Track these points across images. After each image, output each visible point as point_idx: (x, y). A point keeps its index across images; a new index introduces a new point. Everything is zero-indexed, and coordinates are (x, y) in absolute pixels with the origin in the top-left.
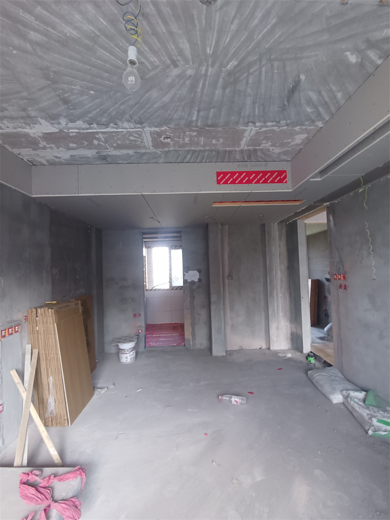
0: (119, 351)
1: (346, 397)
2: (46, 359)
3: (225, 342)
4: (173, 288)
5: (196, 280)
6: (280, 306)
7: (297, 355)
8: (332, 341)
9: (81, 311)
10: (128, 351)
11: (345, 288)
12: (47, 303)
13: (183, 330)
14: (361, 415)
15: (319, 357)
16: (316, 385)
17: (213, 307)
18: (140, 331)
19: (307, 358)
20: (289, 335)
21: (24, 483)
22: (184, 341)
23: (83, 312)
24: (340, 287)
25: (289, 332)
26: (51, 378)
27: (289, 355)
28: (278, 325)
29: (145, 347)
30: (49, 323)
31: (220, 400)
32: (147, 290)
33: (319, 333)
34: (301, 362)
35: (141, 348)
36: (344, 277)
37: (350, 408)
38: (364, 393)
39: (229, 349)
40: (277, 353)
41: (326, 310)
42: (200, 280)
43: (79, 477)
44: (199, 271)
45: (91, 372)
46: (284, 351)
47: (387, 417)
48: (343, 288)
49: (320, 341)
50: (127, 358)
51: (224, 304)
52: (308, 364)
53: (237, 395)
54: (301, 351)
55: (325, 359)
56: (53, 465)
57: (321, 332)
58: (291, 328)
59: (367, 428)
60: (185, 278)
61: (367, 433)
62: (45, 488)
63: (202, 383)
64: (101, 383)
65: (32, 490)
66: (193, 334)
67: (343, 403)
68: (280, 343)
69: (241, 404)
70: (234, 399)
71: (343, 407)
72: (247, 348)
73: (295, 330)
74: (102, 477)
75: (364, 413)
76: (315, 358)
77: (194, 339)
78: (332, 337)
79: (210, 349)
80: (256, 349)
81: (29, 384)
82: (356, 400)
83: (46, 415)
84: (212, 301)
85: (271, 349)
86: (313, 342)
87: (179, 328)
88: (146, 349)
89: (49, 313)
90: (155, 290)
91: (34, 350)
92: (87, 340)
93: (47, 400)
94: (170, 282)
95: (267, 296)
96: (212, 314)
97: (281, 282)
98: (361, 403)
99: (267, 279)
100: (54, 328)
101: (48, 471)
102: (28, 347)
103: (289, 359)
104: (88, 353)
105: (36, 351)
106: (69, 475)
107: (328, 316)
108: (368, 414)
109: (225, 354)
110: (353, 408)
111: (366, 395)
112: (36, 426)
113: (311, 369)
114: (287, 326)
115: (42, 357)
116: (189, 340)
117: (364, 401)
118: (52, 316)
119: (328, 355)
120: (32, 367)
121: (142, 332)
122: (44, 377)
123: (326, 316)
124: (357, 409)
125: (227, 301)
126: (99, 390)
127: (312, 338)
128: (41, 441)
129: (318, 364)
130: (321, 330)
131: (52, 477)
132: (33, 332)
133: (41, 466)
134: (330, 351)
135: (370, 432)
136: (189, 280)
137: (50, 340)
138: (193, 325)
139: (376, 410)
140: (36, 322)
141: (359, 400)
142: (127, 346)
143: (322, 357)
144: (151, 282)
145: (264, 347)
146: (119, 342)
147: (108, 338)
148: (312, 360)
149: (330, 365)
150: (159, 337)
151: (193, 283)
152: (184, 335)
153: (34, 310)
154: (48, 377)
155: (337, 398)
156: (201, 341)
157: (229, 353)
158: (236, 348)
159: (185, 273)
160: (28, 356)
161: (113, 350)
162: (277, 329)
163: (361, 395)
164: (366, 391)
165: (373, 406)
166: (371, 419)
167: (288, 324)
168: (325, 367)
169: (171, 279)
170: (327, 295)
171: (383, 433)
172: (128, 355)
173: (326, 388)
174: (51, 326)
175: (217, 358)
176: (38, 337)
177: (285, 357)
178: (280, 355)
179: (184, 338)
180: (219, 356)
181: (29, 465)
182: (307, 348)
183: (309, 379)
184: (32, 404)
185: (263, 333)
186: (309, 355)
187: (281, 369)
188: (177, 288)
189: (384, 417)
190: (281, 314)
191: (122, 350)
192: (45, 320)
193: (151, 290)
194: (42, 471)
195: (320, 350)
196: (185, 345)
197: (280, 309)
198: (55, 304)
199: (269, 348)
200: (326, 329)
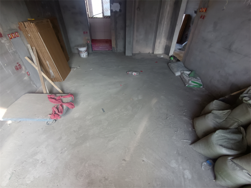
0: (79, 52)
1: (182, 74)
2: (41, 53)
3: (132, 49)
4: (105, 17)
5: (118, 10)
6: (164, 29)
7: (166, 57)
8: (184, 51)
9: (52, 27)
10: (83, 52)
11: (203, 18)
12: (28, 19)
13: (111, 43)
14: (186, 80)
15: (176, 57)
16: (171, 69)
17: (127, 29)
18: (88, 42)
19: (170, 58)
20: (165, 47)
21: (50, 98)
22: (112, 49)
23: (53, 27)
24: (201, 17)
25: (165, 45)
26: (47, 62)
27: (162, 56)
28: (160, 41)
29: (92, 51)
30: (34, 32)
31: (127, 74)
32: (89, 18)
33: (179, 46)
34: (167, 59)
35: (90, 51)
36: (206, 11)
37: (182, 77)
38: (190, 72)
39: (134, 52)
40: (156, 55)
41: (187, 34)
42: (120, 10)
43: (71, 97)
44: (120, 4)
45: (68, 61)
46: (160, 55)
47: (196, 81)
48: (202, 18)
49: (178, 50)
50: (83, 55)
51: (134, 28)
52: (170, 61)
53: (135, 72)
54: (168, 55)
55: (178, 58)
56: (59, 93)
57: (180, 46)
58: (166, 43)
59: (186, 84)
60: (111, 9)
61: (185, 85)
62: (59, 99)
63: (120, 67)
64: (73, 66)
65: (54, 100)
66: (116, 44)
67: (180, 76)
68: (159, 51)
69: (137, 75)
70: (134, 73)
71: (179, 77)
72: (142, 52)
73: (168, 44)
74: (81, 97)
75: (187, 79)
76: (174, 58)
77: (117, 47)
78: (185, 49)
79: (125, 53)
80: (147, 53)
81: (37, 64)
82: (186, 74)
83: (51, 77)
84: (127, 25)
85: (154, 53)
86: (175, 51)
87: (109, 42)
88: (93, 51)
89: (32, 25)
90: (94, 18)
91: (32, 47)
92: (61, 45)
93: (49, 71)
94: (103, 13)
95: (158, 23)
96: (126, 33)
97: (168, 14)
98: (187, 76)
99: (160, 11)
100: (39, 35)
101: (58, 95)
102: (29, 46)
103: (162, 58)
104: (63, 52)
105: (34, 48)
106: (67, 96)
107: (187, 38)
108: (188, 79)
109: (131, 55)
110: (184, 78)
111: (191, 73)
112: (48, 82)
113: (170, 62)
114: (164, 42)
115: (39, 51)
116: (114, 47)
117: (189, 75)
118: (35, 28)
119: (180, 57)
120: (35, 56)
121: (90, 42)
122: (44, 61)
123: (186, 37)
124: (185, 77)
125: (135, 26)
126: (73, 69)
127: (175, 49)
128: (52, 86)
129: (174, 61)
130: (181, 45)
131: (60, 97)
132: (27, 37)
133: (55, 94)
134: (182, 55)
135: (187, 85)
136: (114, 10)
137: (39, 42)
138: (116, 40)
139: (192, 78)
140: (27, 31)
141: (187, 74)
142: (83, 49)
143: (177, 57)
144: (91, 12)
145: (151, 52)
146: (78, 47)
147: (72, 45)
148: (172, 58)
149: (179, 61)
150: (99, 46)
151: (116, 12)
152: (111, 45)
153: (22, 23)
154: (46, 62)
155: (178, 74)
156: (120, 48)
157: (134, 55)
158: (137, 52)
159: (111, 5)
160: (31, 51)
161: (76, 52)
162: (159, 43)
163: (188, 73)
164: (191, 71)
165: (192, 77)
166: (189, 81)
167: (166, 41)
168: (177, 62)
169: (103, 10)
170: (191, 25)
171: (191, 86)
172: (84, 54)
173: (175, 70)
174: (36, 34)
175: (128, 56)
176: (32, 41)
177: (160, 57)
178: (158, 56)
179: (112, 47)
180: (129, 56)
181: (50, 93)
182: (171, 53)
183: (169, 67)
184: (42, 72)
185: (152, 45)
186: (171, 56)
187: (157, 62)
188: (107, 17)
189: (195, 80)
190: (163, 35)
191: (80, 51)
192: (31, 30)
193: (92, 18)
194: (56, 95)
195: (177, 54)
196: (112, 50)
197: (164, 31)
198: (34, 20)
199: (153, 53)
200: (183, 45)
